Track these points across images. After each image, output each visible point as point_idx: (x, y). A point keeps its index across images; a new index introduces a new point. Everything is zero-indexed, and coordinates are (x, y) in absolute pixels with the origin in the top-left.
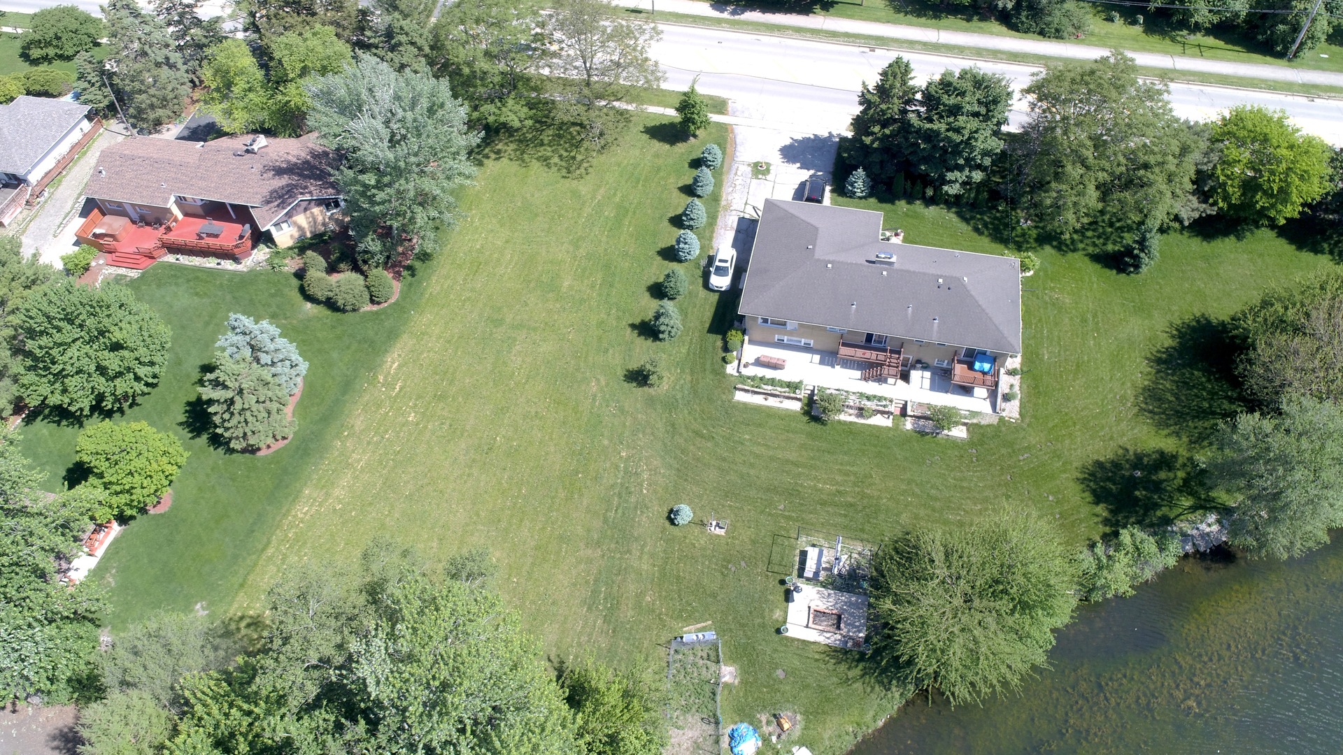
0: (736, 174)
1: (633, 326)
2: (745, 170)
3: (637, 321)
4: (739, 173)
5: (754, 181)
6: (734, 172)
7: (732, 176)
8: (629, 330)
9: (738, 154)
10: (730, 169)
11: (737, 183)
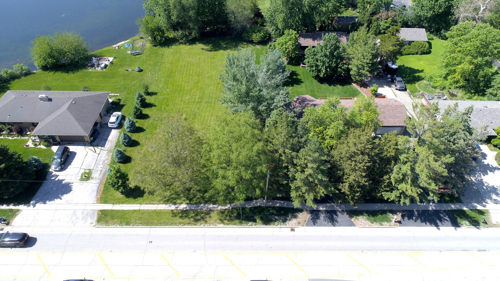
0: (101, 171)
1: (155, 106)
2: (96, 175)
3: (153, 107)
4: (99, 172)
5: (91, 168)
6: (102, 173)
7: (103, 171)
8: (156, 105)
9: (98, 185)
10: (104, 175)
11: (102, 165)
